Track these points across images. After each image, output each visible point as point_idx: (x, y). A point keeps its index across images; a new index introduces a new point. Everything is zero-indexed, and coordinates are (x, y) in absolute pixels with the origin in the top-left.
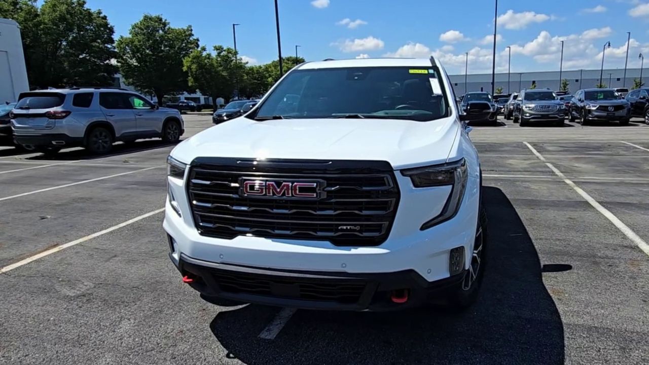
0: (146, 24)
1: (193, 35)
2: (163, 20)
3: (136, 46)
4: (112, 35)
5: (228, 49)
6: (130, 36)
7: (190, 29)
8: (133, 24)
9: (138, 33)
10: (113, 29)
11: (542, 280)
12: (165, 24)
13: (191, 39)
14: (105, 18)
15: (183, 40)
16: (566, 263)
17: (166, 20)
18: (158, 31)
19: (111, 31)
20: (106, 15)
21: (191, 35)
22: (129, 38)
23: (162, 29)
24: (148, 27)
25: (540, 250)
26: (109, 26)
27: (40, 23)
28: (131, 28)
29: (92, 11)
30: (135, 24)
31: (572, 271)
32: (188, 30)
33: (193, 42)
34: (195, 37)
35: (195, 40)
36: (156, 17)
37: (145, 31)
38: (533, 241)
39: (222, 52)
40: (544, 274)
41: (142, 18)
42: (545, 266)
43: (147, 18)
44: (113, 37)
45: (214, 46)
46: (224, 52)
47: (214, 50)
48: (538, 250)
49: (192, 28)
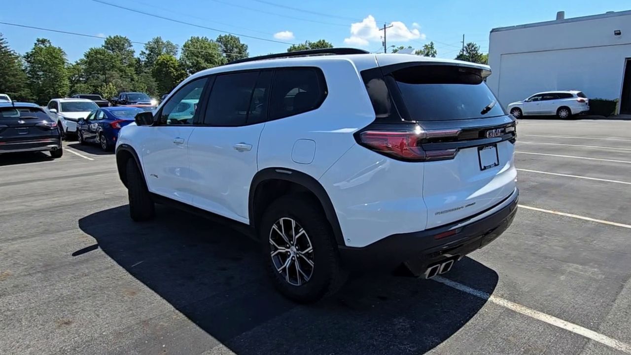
11: (97, 240)
16: (77, 257)
25: (105, 257)
31: (72, 253)
38: (115, 263)
40: (96, 243)
42: (97, 248)
48: (107, 256)
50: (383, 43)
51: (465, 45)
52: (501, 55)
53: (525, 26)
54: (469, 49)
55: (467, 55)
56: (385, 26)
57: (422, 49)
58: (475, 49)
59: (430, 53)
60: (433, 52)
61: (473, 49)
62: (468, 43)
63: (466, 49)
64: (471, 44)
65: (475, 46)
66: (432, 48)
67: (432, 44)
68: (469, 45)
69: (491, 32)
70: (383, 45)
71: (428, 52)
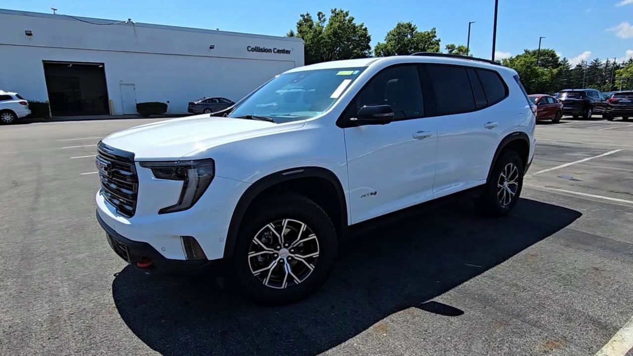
0: (398, 31)
1: (436, 37)
2: (413, 26)
3: (388, 50)
4: (368, 42)
5: (460, 47)
6: (385, 42)
7: (434, 31)
8: (389, 32)
9: (391, 39)
10: (370, 38)
12: (413, 30)
13: (433, 40)
14: (365, 29)
15: (426, 42)
17: (415, 26)
18: (407, 36)
19: (369, 39)
20: (367, 27)
21: (434, 36)
22: (384, 44)
23: (410, 34)
24: (399, 33)
26: (368, 36)
27: (322, 38)
28: (386, 35)
29: (356, 25)
30: (390, 32)
32: (432, 32)
33: (434, 42)
34: (437, 39)
35: (437, 41)
36: (407, 24)
37: (397, 36)
39: (453, 50)
41: (396, 26)
43: (400, 26)
44: (369, 44)
45: (447, 45)
46: (455, 50)
47: (446, 49)
49: (436, 30)
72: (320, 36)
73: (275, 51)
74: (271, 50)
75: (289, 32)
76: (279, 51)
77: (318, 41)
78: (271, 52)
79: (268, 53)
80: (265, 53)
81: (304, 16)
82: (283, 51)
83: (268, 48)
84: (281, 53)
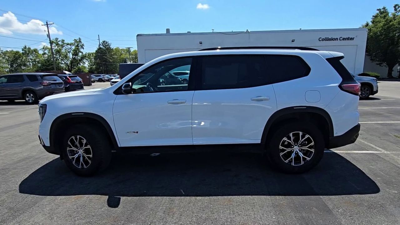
50: (47, 35)
51: (101, 41)
52: (145, 50)
53: (156, 35)
54: (105, 44)
55: (104, 48)
56: (47, 23)
57: (73, 42)
58: (108, 44)
59: (80, 45)
60: (81, 44)
61: (107, 44)
62: (103, 41)
63: (102, 44)
64: (105, 41)
65: (108, 43)
66: (80, 42)
67: (80, 39)
68: (104, 42)
69: (137, 36)
70: (48, 37)
71: (78, 45)
72: (391, 24)
73: (341, 39)
74: (338, 38)
75: (364, 24)
76: (344, 39)
77: (388, 28)
78: (337, 40)
79: (335, 41)
80: (332, 41)
81: (381, 10)
82: (348, 39)
83: (335, 38)
84: (346, 40)
